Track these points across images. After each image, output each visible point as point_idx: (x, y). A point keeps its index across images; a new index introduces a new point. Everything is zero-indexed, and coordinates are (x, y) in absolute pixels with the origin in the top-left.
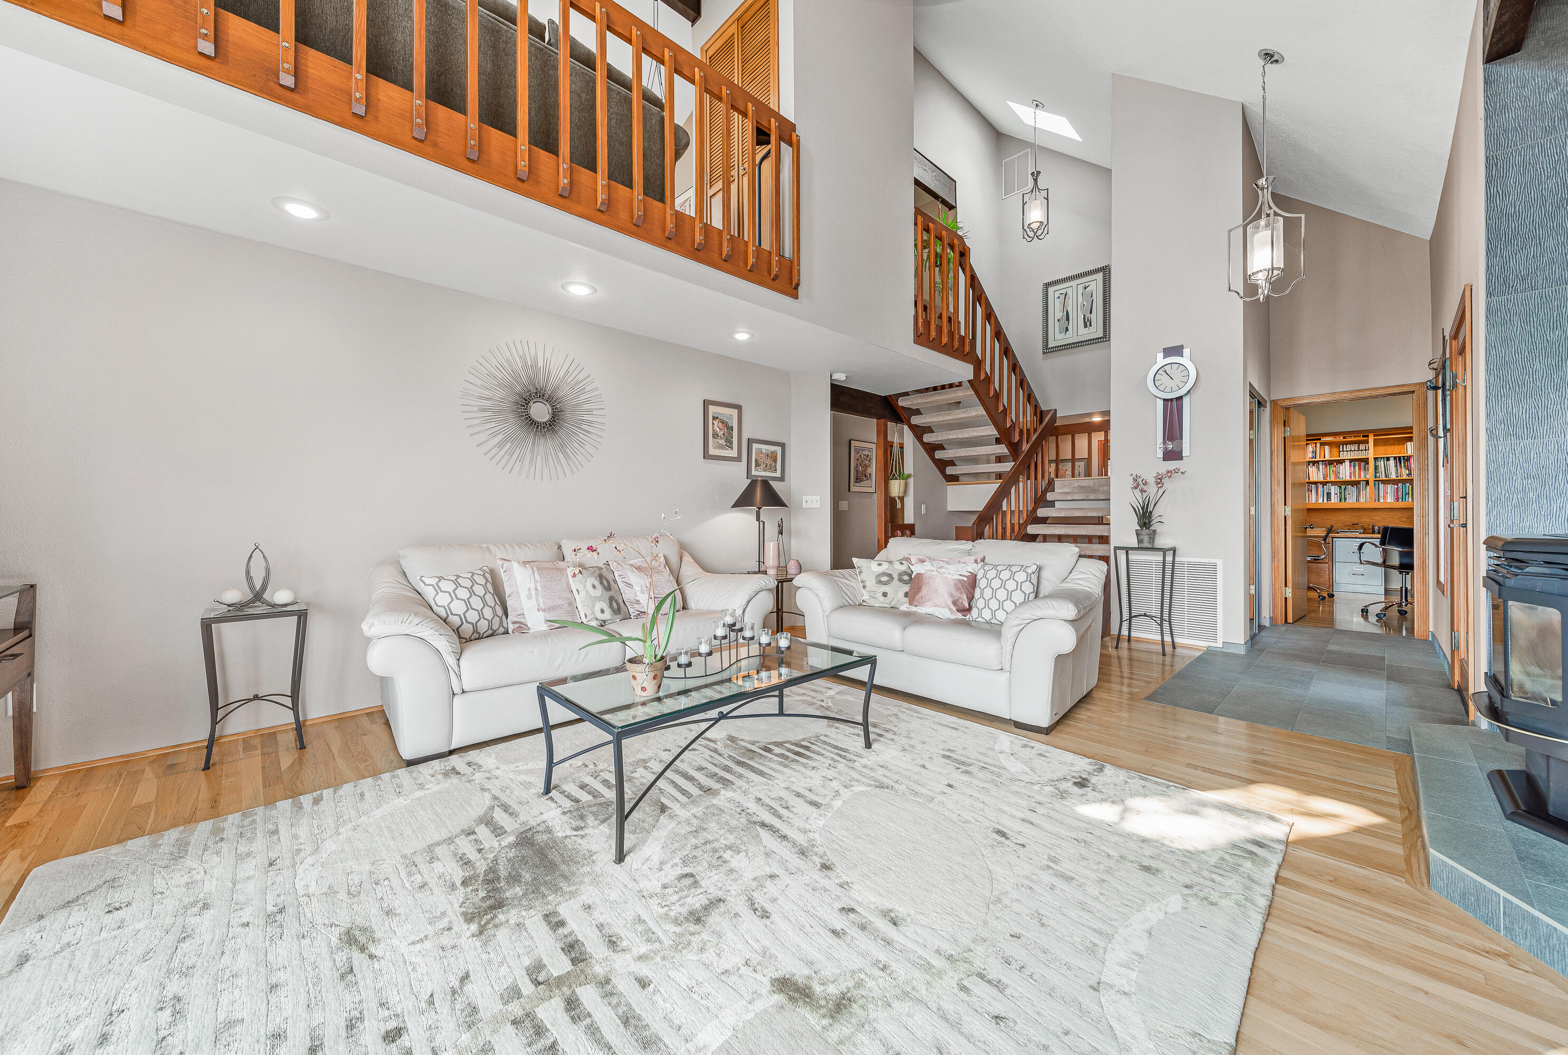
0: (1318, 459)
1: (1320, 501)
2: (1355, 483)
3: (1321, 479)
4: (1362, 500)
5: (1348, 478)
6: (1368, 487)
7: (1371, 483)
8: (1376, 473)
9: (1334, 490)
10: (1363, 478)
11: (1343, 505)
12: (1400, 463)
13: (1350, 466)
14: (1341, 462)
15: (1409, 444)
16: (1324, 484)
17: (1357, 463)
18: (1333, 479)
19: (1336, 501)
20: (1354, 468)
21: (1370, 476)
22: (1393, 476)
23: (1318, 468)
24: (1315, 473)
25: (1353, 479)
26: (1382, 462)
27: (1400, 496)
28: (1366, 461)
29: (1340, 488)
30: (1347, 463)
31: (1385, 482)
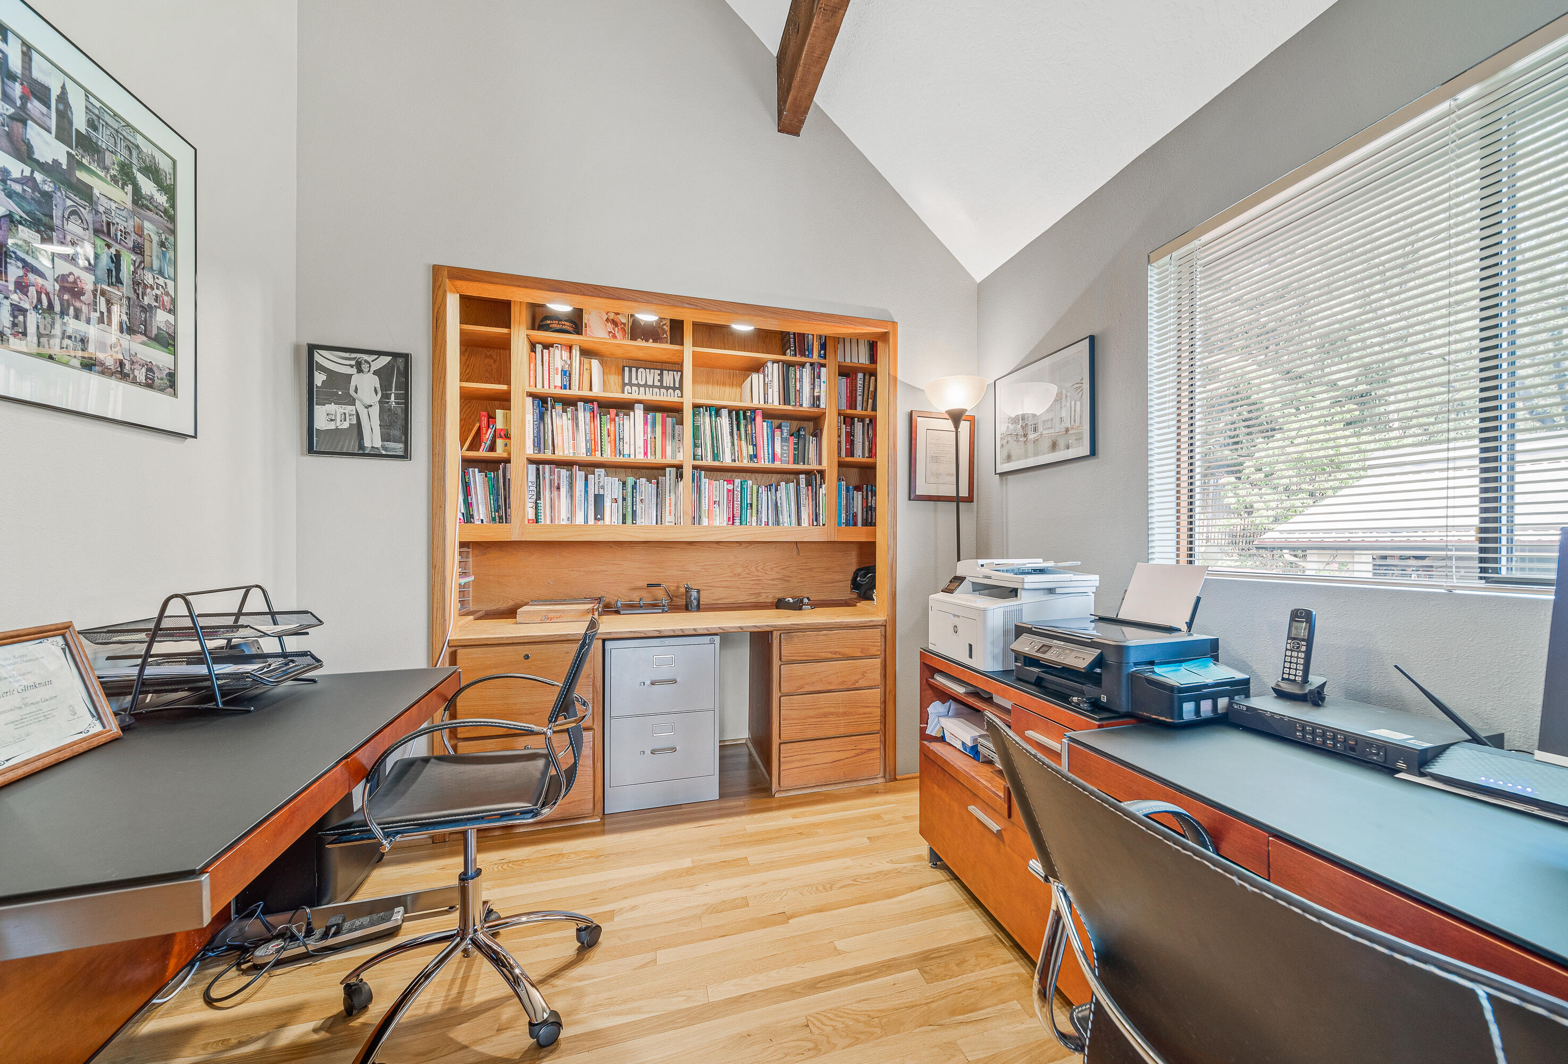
0: (575, 391)
1: (579, 519)
2: (654, 471)
3: (581, 454)
4: (668, 518)
5: (640, 457)
6: (681, 484)
7: (688, 472)
8: (695, 446)
9: (611, 486)
10: (669, 460)
11: (629, 533)
12: (738, 429)
13: (646, 423)
14: (626, 407)
15: (755, 376)
16: (589, 467)
17: (659, 416)
18: (608, 456)
19: (614, 519)
20: (654, 431)
21: (684, 456)
22: (727, 460)
23: (575, 419)
24: (568, 435)
25: (650, 459)
26: (707, 420)
27: (737, 513)
28: (674, 411)
29: (624, 484)
30: (639, 411)
31: (711, 471)
